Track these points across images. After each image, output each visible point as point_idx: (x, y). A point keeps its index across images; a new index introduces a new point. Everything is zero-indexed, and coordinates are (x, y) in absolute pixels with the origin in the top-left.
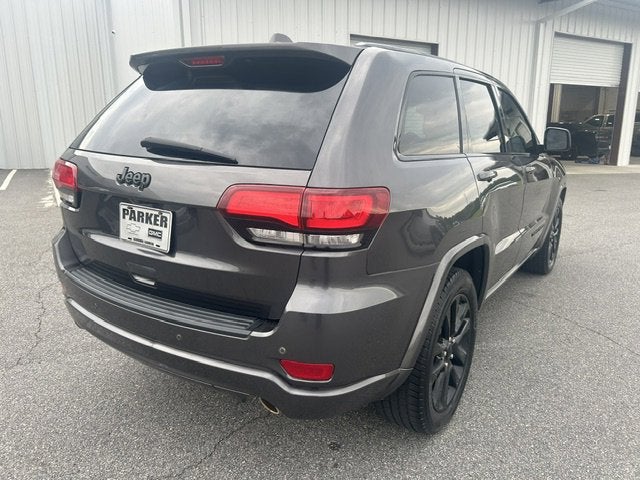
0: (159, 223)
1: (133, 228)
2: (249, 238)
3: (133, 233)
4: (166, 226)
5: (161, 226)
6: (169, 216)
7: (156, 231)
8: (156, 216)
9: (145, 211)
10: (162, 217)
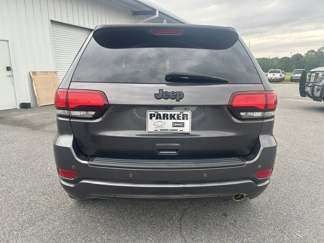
0: (181, 118)
1: (160, 124)
2: (240, 118)
3: (160, 127)
4: (187, 119)
5: (183, 119)
6: (189, 113)
7: (179, 123)
8: (178, 115)
9: (169, 113)
10: (183, 115)
